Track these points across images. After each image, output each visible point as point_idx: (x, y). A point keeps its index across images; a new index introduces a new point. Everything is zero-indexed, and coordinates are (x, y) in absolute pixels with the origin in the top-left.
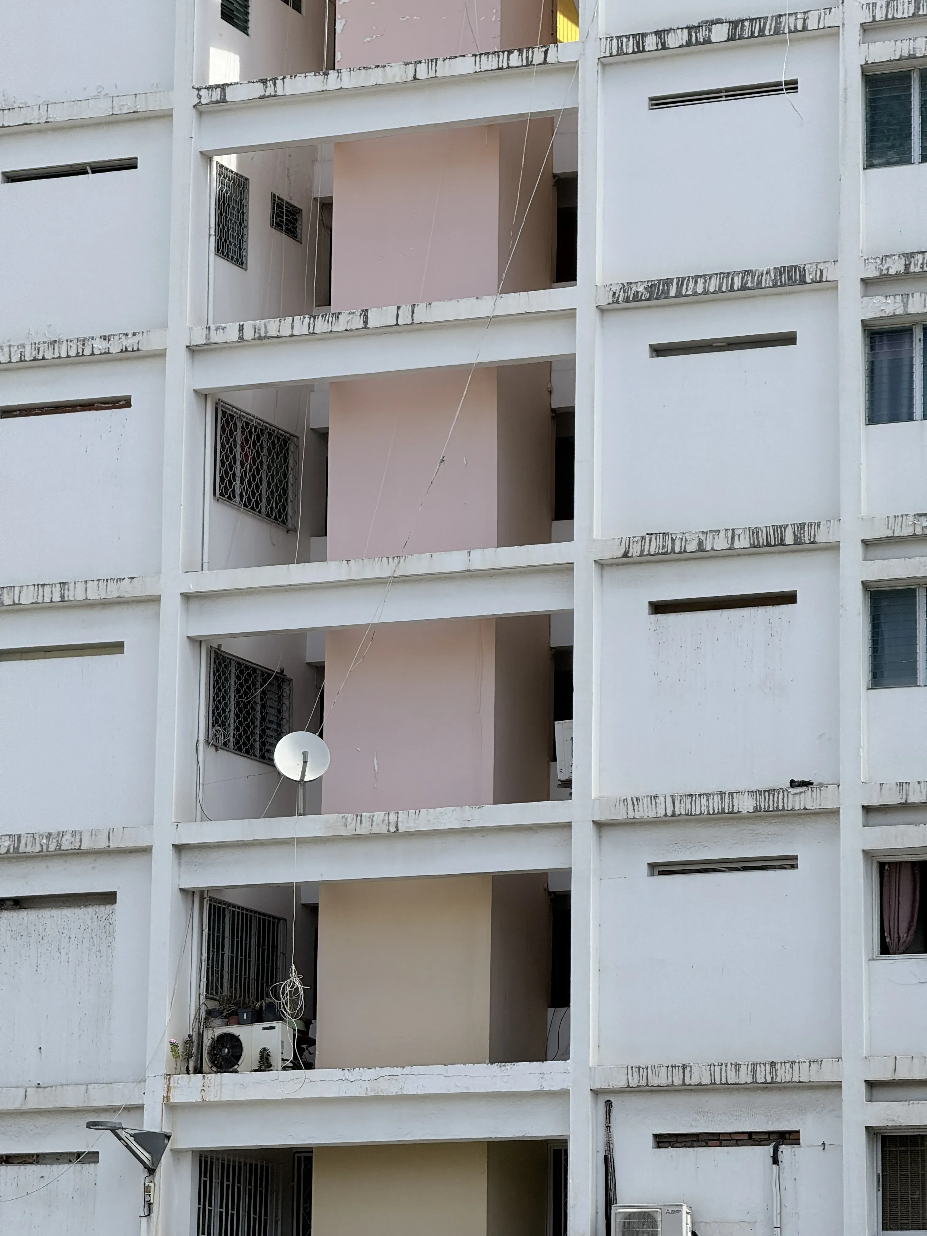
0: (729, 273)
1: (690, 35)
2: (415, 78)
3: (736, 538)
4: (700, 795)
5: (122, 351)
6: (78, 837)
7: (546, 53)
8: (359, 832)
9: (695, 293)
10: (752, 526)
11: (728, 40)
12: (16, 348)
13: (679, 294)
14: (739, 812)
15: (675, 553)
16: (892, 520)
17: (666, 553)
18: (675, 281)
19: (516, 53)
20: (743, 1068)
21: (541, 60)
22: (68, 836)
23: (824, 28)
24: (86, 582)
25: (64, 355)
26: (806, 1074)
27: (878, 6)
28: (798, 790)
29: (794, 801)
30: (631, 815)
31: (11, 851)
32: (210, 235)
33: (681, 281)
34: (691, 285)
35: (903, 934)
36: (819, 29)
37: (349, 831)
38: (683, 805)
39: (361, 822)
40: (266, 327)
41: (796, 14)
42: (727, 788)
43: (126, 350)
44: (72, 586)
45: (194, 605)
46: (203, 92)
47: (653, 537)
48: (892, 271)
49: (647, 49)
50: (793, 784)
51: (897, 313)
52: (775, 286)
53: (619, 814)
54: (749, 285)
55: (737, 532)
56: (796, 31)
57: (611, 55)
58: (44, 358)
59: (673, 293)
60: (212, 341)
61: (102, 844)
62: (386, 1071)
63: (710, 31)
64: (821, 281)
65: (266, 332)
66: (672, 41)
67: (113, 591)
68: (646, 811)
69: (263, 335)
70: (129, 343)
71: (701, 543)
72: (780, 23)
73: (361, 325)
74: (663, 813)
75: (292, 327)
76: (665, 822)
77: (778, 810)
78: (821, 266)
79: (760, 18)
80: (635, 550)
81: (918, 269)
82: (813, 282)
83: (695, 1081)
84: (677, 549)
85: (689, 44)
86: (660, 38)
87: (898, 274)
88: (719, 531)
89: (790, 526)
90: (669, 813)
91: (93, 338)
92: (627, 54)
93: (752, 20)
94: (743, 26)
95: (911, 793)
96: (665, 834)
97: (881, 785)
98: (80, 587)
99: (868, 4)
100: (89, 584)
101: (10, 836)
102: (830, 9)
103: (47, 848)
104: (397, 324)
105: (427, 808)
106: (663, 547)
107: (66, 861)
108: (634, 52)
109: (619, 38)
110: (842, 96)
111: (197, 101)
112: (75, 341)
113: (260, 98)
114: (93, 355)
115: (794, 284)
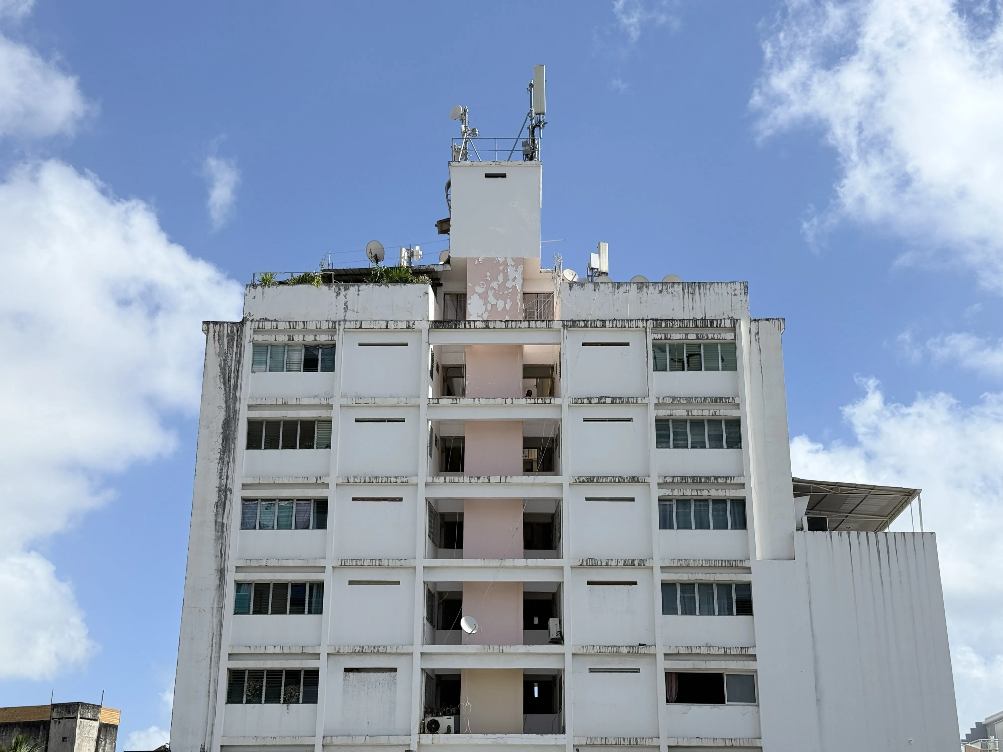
0: (614, 477)
1: (599, 400)
2: (505, 403)
3: (619, 562)
4: (609, 646)
5: (401, 482)
6: (385, 648)
7: (550, 400)
8: (489, 652)
9: (603, 482)
10: (624, 558)
11: (611, 403)
12: (362, 478)
13: (597, 482)
14: (622, 653)
15: (598, 565)
16: (670, 561)
17: (595, 565)
18: (596, 477)
19: (540, 399)
20: (626, 740)
21: (549, 402)
22: (381, 648)
23: (643, 403)
24: (388, 560)
25: (380, 481)
26: (648, 742)
27: (660, 398)
28: (642, 647)
29: (641, 650)
30: (585, 651)
31: (360, 651)
32: (428, 446)
33: (598, 478)
34: (601, 479)
35: (674, 697)
36: (641, 403)
37: (486, 651)
38: (603, 649)
39: (490, 649)
40: (454, 479)
41: (634, 398)
42: (618, 645)
43: (403, 482)
44: (383, 560)
45: (426, 570)
46: (431, 400)
47: (591, 560)
48: (668, 481)
49: (585, 403)
50: (640, 645)
51: (670, 495)
52: (629, 482)
53: (582, 651)
54: (621, 481)
55: (619, 561)
56: (634, 403)
57: (573, 403)
58: (373, 482)
59: (595, 481)
60: (434, 482)
61: (394, 651)
62: (500, 735)
63: (605, 400)
64: (644, 482)
65: (454, 481)
66: (593, 401)
67: (398, 563)
69: (453, 481)
70: (405, 480)
71: (607, 563)
72: (629, 400)
73: (488, 481)
74: (596, 652)
75: (463, 480)
76: (594, 655)
77: (635, 653)
78: (644, 477)
79: (622, 398)
80: (585, 563)
81: (676, 482)
82: (642, 482)
83: (610, 743)
84: (599, 564)
85: (598, 403)
86: (589, 400)
87: (670, 482)
88: (613, 560)
89: (636, 560)
90: (598, 651)
91: (391, 477)
92: (578, 404)
93: (619, 398)
94: (616, 399)
95: (680, 650)
96: (595, 659)
97: (670, 647)
98: (386, 561)
99: (657, 398)
100: (390, 560)
101: (359, 646)
102: (645, 398)
103: (374, 651)
104: (500, 482)
105: (513, 645)
106: (594, 563)
107: (378, 656)
108: (580, 403)
109: (575, 398)
110: (649, 425)
111: (429, 402)
112: (384, 478)
113: (451, 404)
114: (391, 482)
115: (636, 482)
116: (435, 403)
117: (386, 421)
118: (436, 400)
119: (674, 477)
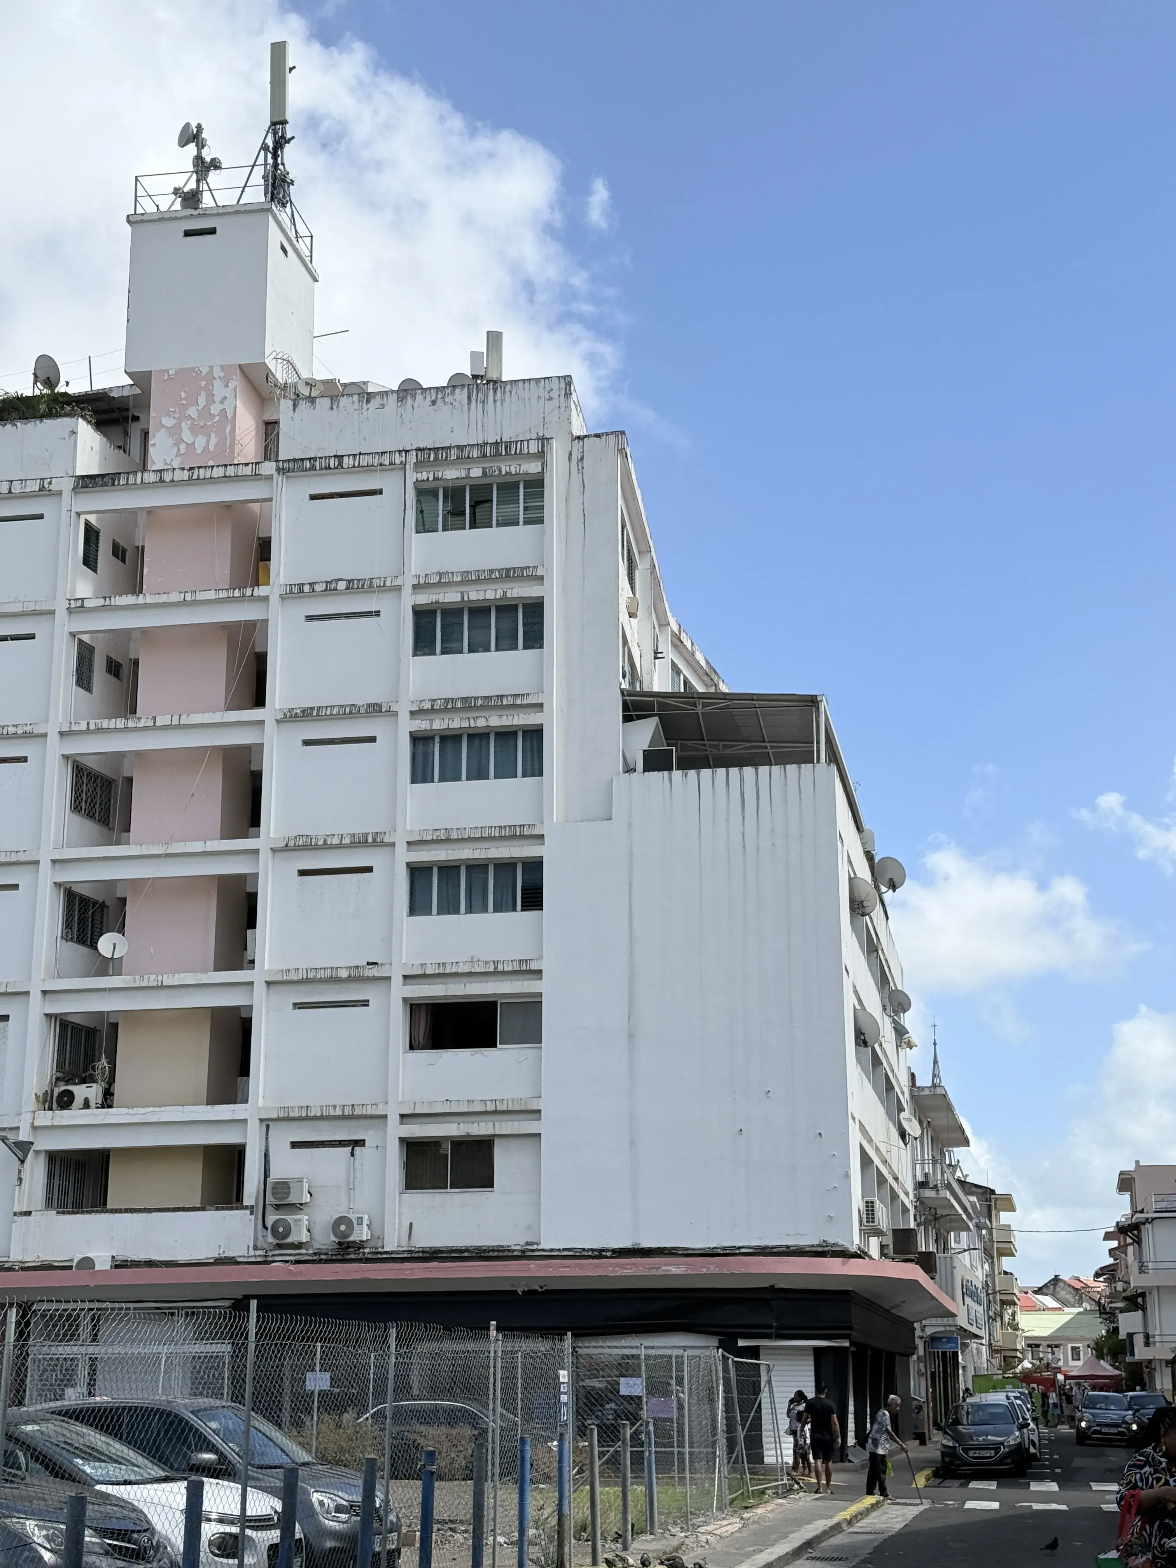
0: (343, 706)
1: (327, 586)
2: (184, 600)
3: (343, 839)
4: (321, 969)
5: (23, 733)
7: (253, 591)
8: (142, 985)
9: (326, 715)
10: (352, 833)
11: (346, 589)
13: (318, 715)
14: (340, 978)
15: (312, 846)
16: (422, 832)
17: (307, 845)
18: (316, 708)
19: (237, 590)
20: (338, 1108)
21: (250, 594)
23: (394, 586)
26: (369, 1111)
27: (421, 577)
28: (371, 967)
29: (368, 972)
30: (285, 978)
33: (319, 708)
34: (324, 711)
35: (421, 1041)
36: (391, 586)
37: (137, 985)
38: (312, 974)
39: (143, 980)
40: (101, 723)
41: (380, 578)
42: (335, 965)
43: (26, 733)
45: (57, 865)
46: (72, 602)
47: (301, 837)
48: (425, 708)
49: (305, 591)
50: (368, 963)
51: (427, 729)
52: (366, 713)
53: (279, 978)
54: (353, 712)
55: (344, 836)
56: (380, 587)
59: (314, 714)
61: (3, 989)
62: (151, 1109)
63: (337, 584)
64: (389, 712)
65: (102, 726)
66: (318, 588)
67: (14, 858)
68: (293, 977)
69: (100, 727)
70: (28, 729)
71: (325, 841)
72: (372, 582)
73: (152, 724)
74: (301, 978)
75: (115, 724)
76: (300, 982)
77: (360, 977)
78: (390, 704)
79: (362, 579)
80: (292, 844)
81: (438, 708)
82: (386, 712)
83: (312, 1114)
84: (313, 844)
85: (326, 590)
86: (312, 586)
87: (428, 709)
88: (334, 835)
89: (370, 834)
90: (305, 977)
91: (8, 726)
92: (294, 593)
93: (358, 580)
94: (353, 583)
95: (427, 969)
96: (303, 988)
97: (413, 965)
99: (416, 575)
102: (397, 577)
104: (171, 725)
105: (178, 973)
106: (306, 842)
108: (298, 593)
109: (290, 585)
110: (402, 619)
111: (67, 606)
113: (102, 606)
114: (8, 734)
115: (376, 712)
116: (78, 605)
118: (80, 601)
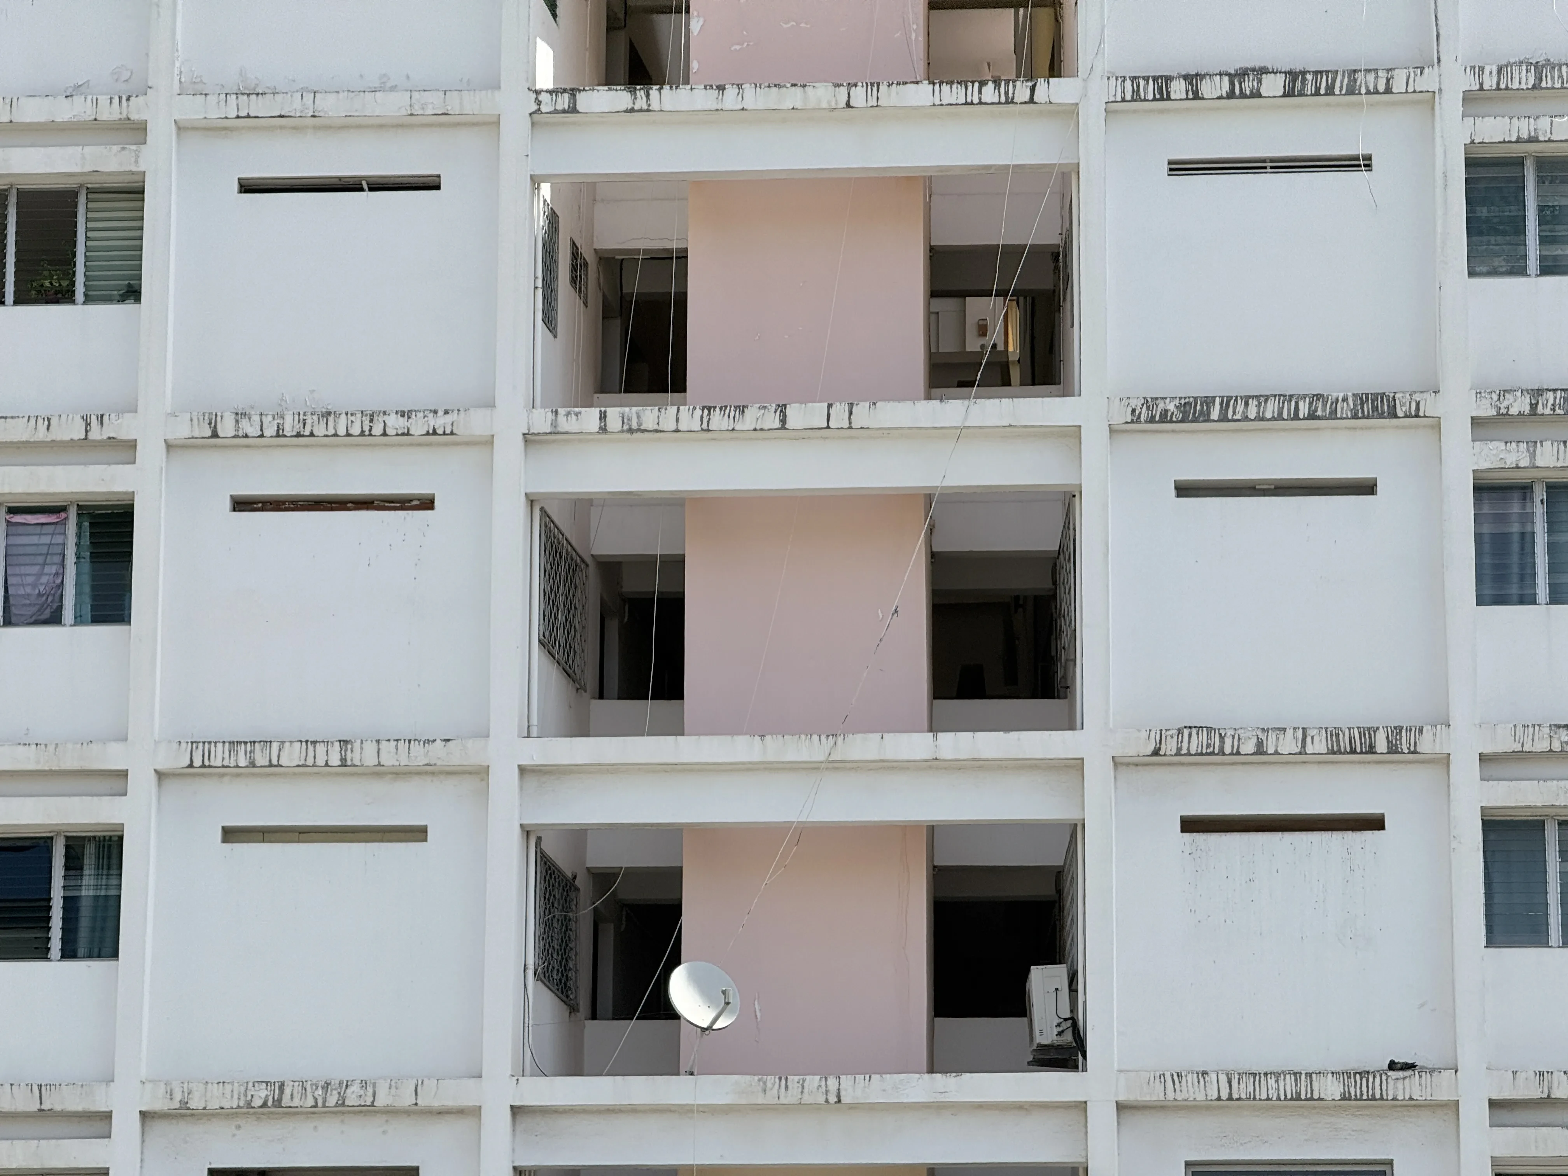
0: (1291, 396)
1: (1232, 83)
2: (848, 105)
3: (1309, 740)
4: (1266, 1074)
5: (428, 434)
6: (370, 1090)
7: (1033, 89)
8: (783, 1100)
9: (1246, 419)
10: (1331, 725)
11: (1284, 96)
12: (270, 418)
13: (1224, 418)
14: (1320, 1099)
15: (1224, 754)
16: (1520, 729)
17: (1212, 753)
18: (1218, 400)
19: (991, 85)
21: (1026, 97)
22: (355, 1088)
23: (1414, 92)
24: (378, 741)
25: (342, 431)
27: (1487, 72)
28: (1401, 1074)
29: (1396, 1088)
30: (1171, 1095)
31: (270, 1103)
32: (536, 288)
33: (1226, 403)
34: (1240, 408)
36: (1407, 92)
37: (770, 1098)
38: (1243, 1086)
39: (787, 1087)
40: (638, 417)
41: (1376, 71)
42: (1304, 1066)
43: (435, 433)
44: (357, 745)
45: (531, 782)
46: (544, 97)
47: (1194, 731)
48: (1514, 411)
49: (1173, 96)
50: (1393, 1066)
51: (1522, 464)
52: (1355, 417)
53: (1155, 1093)
54: (1319, 413)
55: (1310, 733)
56: (1377, 92)
57: (1124, 100)
58: (312, 435)
59: (1215, 415)
60: (560, 429)
61: (406, 1099)
63: (1260, 81)
64: (1417, 416)
65: (639, 424)
66: (1207, 88)
67: (419, 756)
68: (1192, 1091)
69: (635, 426)
70: (441, 422)
71: (1260, 744)
72: (1355, 80)
73: (777, 424)
74: (1215, 1096)
75: (677, 420)
76: (1208, 1108)
77: (1374, 1099)
78: (1417, 397)
79: (1327, 72)
80: (1169, 747)
81: (1548, 411)
82: (1406, 416)
84: (1228, 750)
85: (1231, 95)
86: (1191, 83)
87: (1520, 414)
88: (1284, 730)
89: (1381, 729)
90: (1224, 1095)
91: (385, 413)
92: (1145, 100)
93: (1316, 73)
94: (1304, 80)
95: (1555, 1085)
96: (1210, 1123)
97: (1515, 1073)
98: (370, 748)
99: (1473, 68)
100: (384, 744)
101: (267, 1083)
102: (1422, 69)
103: (325, 1101)
104: (828, 427)
105: (881, 1073)
106: (1208, 746)
107: (342, 1122)
108: (1154, 99)
109: (1134, 79)
110: (1439, 182)
111: (534, 107)
112: (359, 415)
113: (626, 111)
114: (385, 434)
115: (1381, 416)
116: (559, 107)
117: (365, 187)
118: (566, 95)
119: (1539, 392)
